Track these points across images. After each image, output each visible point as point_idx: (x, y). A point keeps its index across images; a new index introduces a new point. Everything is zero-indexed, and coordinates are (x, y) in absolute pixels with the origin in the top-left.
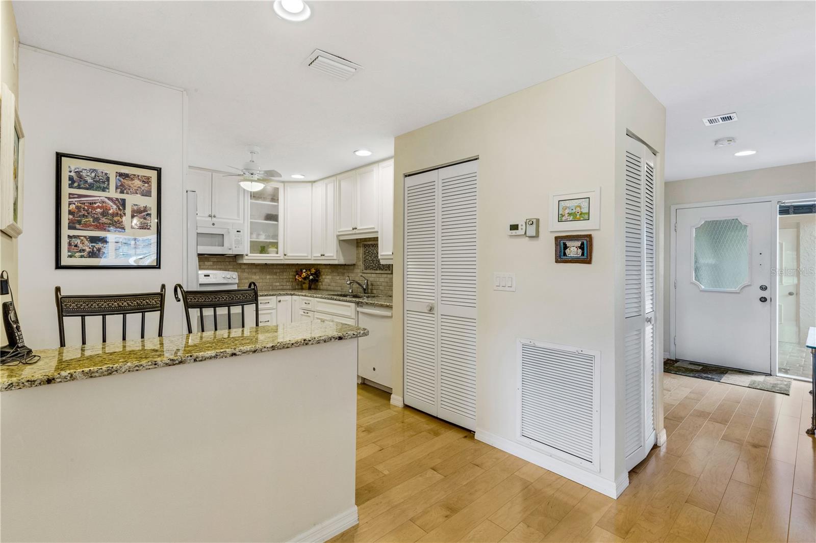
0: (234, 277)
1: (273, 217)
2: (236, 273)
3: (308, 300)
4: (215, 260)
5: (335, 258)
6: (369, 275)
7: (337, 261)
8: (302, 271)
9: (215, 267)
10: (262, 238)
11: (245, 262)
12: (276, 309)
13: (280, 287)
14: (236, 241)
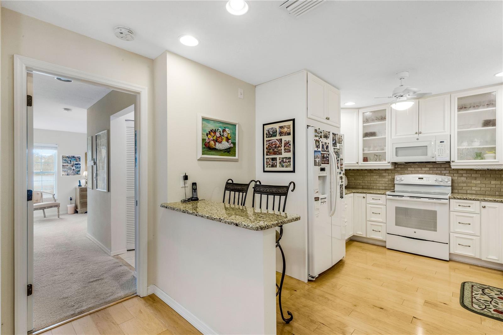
0: (447, 180)
1: (491, 123)
2: (451, 177)
10: (477, 145)
12: (480, 214)
14: (439, 150)
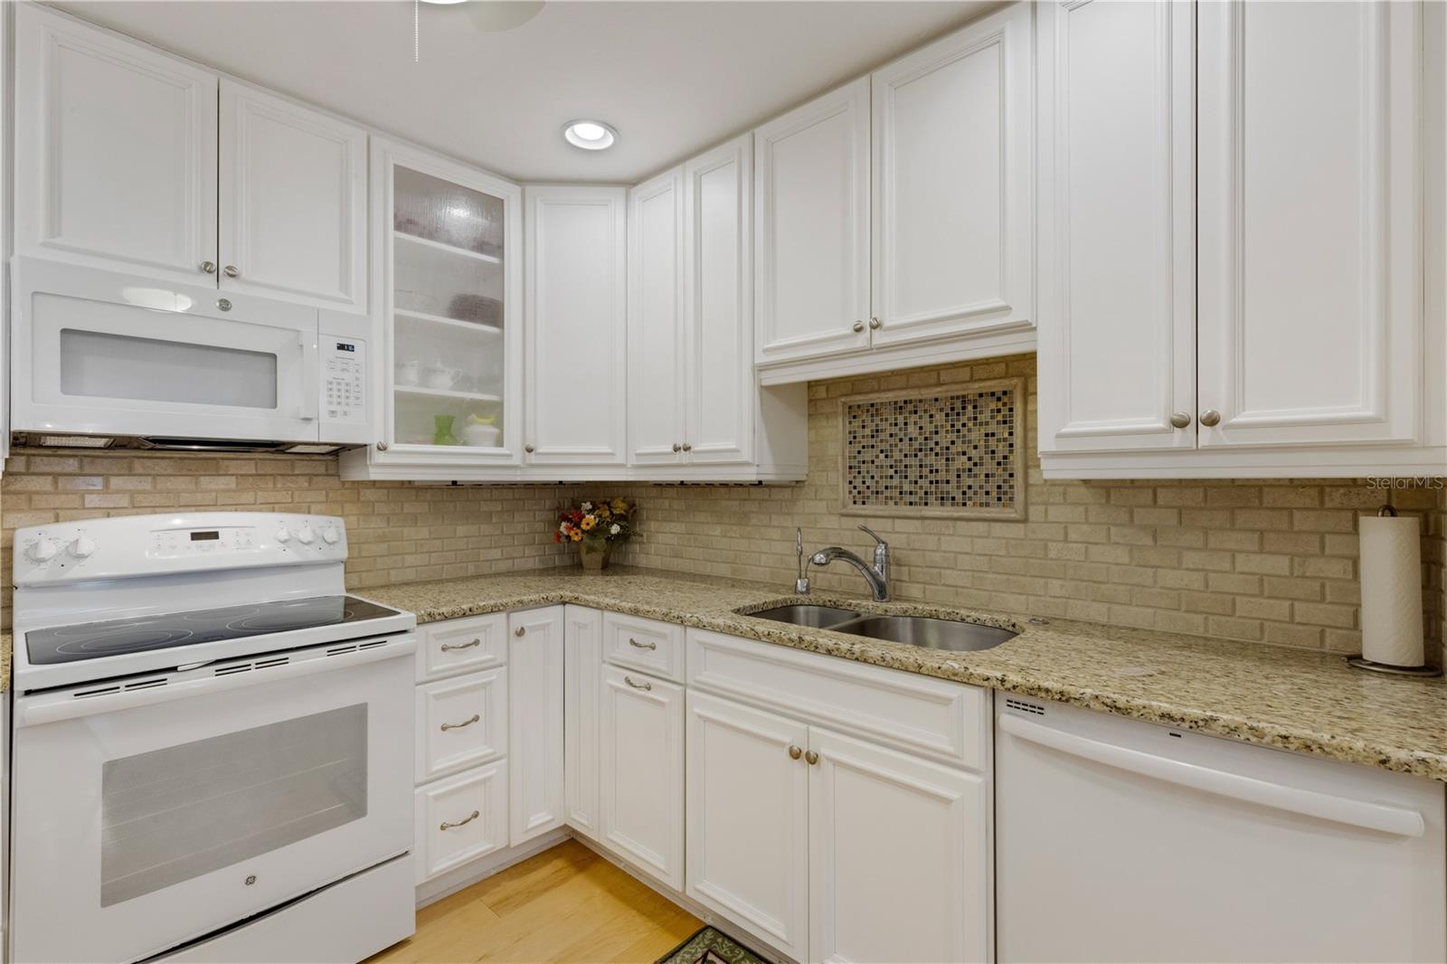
0: (331, 535)
1: (483, 310)
2: (340, 521)
3: (646, 632)
4: (249, 468)
5: (746, 456)
6: (888, 524)
7: (754, 470)
8: (578, 508)
9: (248, 497)
10: (443, 386)
11: (375, 474)
12: (508, 664)
13: (503, 566)
14: (335, 387)
